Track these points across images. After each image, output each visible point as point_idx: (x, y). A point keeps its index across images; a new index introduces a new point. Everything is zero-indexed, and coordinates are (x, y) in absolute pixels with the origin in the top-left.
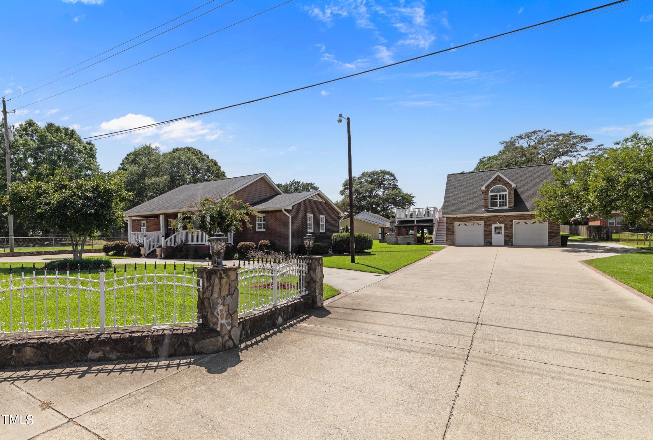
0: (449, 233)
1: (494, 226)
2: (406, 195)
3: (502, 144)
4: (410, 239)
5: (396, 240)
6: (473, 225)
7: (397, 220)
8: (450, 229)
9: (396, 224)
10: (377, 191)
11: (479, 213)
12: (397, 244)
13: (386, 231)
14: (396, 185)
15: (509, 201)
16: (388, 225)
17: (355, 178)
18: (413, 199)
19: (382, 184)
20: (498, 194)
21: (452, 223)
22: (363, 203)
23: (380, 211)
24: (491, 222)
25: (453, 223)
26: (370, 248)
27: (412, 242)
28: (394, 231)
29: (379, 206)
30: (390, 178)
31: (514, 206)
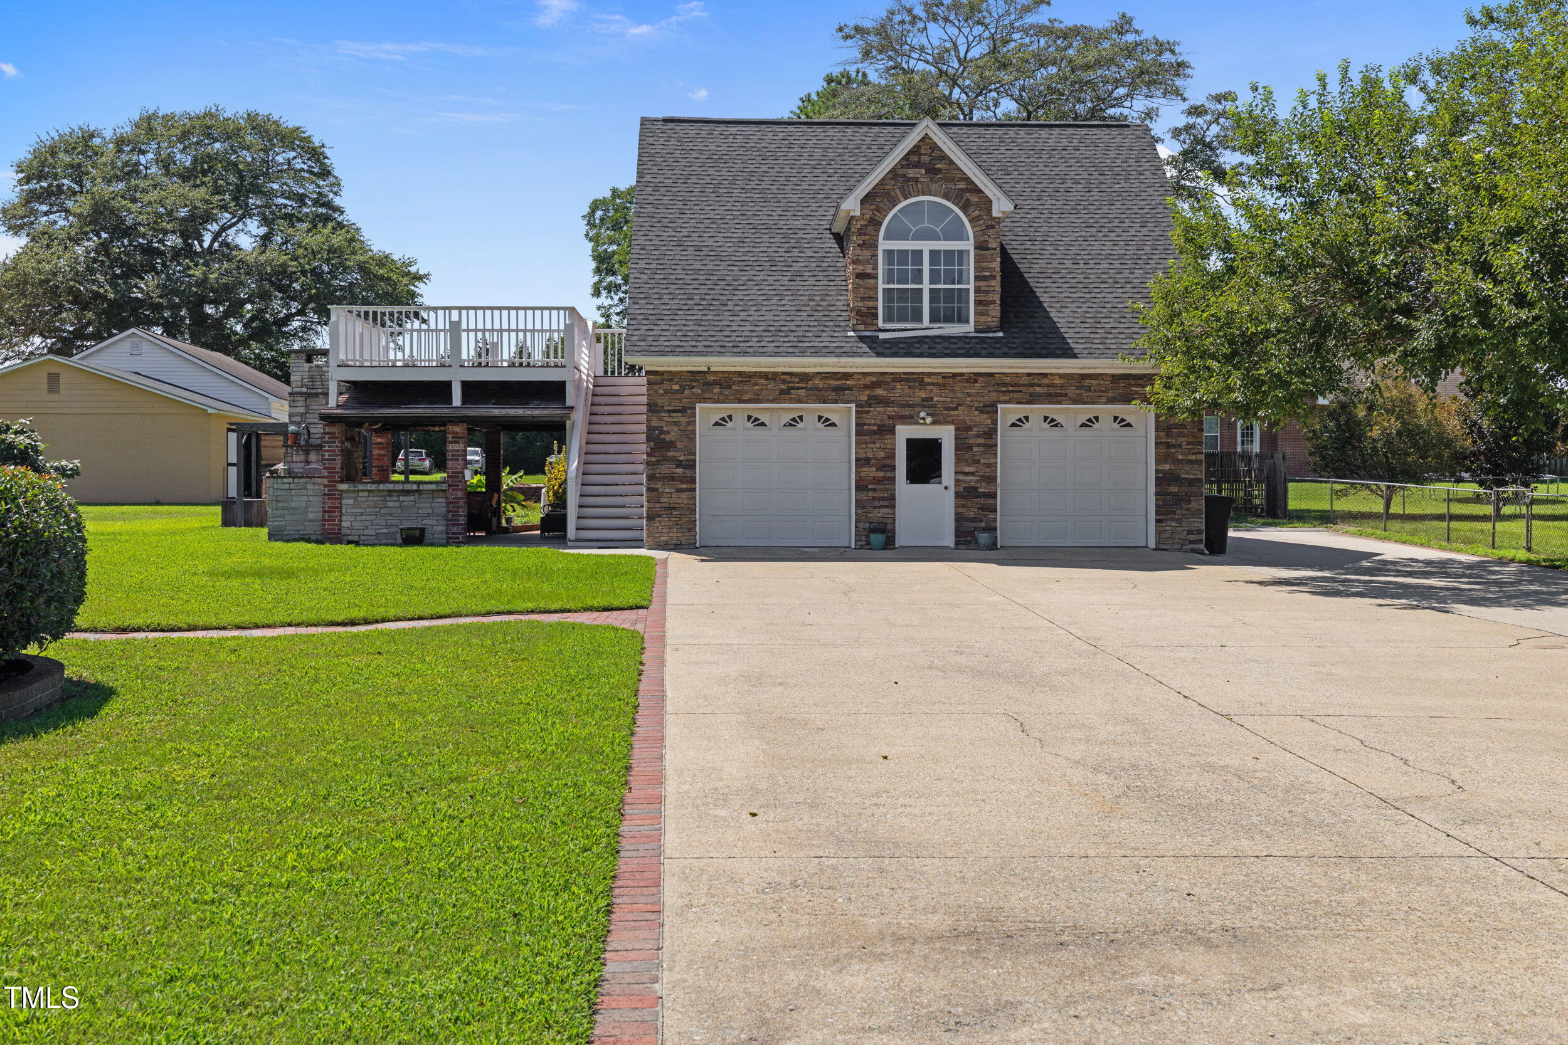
0: (666, 469)
1: (904, 432)
2: (384, 260)
3: (847, 37)
4: (425, 507)
5: (332, 508)
6: (793, 423)
7: (335, 377)
8: (671, 445)
9: (333, 401)
10: (224, 229)
11: (830, 354)
12: (331, 536)
13: (272, 446)
14: (328, 205)
15: (978, 290)
16: (280, 412)
17: (97, 141)
18: (421, 288)
19: (258, 191)
20: (926, 246)
21: (683, 411)
22: (146, 286)
23: (244, 342)
24: (891, 411)
25: (688, 411)
26: (62, 626)
27: (436, 527)
28: (319, 448)
29: (235, 310)
30: (298, 164)
31: (1004, 323)
